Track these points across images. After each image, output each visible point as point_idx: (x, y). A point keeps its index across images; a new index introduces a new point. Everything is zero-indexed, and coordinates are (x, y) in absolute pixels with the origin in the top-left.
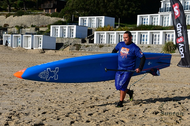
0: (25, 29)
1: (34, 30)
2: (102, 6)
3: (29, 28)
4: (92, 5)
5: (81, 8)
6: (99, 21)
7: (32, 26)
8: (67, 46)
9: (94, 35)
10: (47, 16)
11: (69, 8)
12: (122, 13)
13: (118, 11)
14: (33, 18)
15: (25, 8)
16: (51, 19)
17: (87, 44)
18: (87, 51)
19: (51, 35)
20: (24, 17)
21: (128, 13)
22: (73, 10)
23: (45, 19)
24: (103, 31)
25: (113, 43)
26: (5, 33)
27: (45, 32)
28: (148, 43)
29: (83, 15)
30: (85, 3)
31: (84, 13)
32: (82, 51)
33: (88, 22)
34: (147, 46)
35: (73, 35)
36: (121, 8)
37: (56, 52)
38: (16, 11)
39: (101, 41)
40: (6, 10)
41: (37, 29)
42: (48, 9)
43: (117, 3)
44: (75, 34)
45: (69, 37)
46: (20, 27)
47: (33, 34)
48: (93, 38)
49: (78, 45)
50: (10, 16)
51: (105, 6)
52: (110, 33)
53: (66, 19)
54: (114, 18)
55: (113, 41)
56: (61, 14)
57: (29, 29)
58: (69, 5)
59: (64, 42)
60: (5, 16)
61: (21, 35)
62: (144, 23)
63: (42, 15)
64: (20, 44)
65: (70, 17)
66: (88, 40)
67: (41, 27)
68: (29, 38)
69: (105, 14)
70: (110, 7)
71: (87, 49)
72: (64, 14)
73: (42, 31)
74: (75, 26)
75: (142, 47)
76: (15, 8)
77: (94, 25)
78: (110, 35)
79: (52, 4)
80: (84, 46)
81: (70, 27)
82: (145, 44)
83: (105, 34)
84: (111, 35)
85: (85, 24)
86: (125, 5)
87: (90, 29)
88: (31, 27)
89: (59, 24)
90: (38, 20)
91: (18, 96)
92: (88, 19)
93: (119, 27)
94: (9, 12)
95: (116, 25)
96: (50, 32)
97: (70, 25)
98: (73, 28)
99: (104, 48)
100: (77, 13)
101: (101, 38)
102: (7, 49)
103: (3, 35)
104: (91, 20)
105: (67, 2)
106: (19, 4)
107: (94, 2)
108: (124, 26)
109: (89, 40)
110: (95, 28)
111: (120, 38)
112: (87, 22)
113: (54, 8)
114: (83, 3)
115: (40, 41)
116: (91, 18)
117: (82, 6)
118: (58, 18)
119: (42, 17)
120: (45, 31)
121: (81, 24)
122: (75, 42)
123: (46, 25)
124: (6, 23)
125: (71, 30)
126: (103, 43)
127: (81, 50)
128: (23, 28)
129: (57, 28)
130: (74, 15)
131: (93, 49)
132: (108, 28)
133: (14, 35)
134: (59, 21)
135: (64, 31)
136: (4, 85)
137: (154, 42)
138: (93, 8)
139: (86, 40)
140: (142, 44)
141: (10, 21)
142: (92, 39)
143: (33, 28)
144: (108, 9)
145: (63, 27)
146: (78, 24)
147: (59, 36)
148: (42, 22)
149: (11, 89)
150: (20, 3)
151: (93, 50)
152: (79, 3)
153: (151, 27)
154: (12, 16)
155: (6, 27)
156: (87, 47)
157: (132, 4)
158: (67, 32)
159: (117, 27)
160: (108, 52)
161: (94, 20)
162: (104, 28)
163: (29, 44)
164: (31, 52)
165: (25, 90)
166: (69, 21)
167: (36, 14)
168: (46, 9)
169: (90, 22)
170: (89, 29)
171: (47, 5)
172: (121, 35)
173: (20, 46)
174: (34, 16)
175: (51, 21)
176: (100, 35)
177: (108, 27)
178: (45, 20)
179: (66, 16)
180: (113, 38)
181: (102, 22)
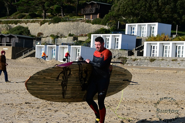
0: (61, 38)
1: (72, 39)
2: (156, 10)
3: (66, 37)
4: (142, 8)
5: (129, 12)
6: (151, 29)
7: (70, 35)
9: (143, 45)
10: (88, 23)
11: (114, 13)
12: (181, 19)
13: (176, 16)
14: (72, 25)
15: (62, 14)
16: (92, 27)
17: (135, 56)
18: (134, 65)
19: (91, 46)
20: (61, 24)
22: (119, 16)
23: (85, 26)
24: (156, 41)
25: (168, 56)
26: (39, 43)
27: (84, 43)
29: (131, 22)
30: (134, 7)
31: (132, 19)
32: (128, 65)
33: (137, 31)
35: (117, 46)
36: (180, 13)
38: (52, 17)
39: (152, 54)
40: (41, 17)
41: (75, 38)
42: (89, 14)
43: (175, 6)
44: (120, 45)
45: (113, 48)
46: (56, 36)
47: (70, 44)
48: (143, 50)
49: (123, 58)
50: (45, 23)
51: (159, 10)
52: (164, 44)
53: (110, 27)
54: (171, 25)
55: (168, 54)
56: (104, 21)
57: (66, 39)
58: (114, 10)
60: (39, 23)
61: (57, 45)
63: (82, 22)
64: (54, 56)
65: (115, 24)
66: (136, 53)
67: (80, 36)
68: (65, 49)
69: (159, 20)
70: (166, 11)
71: (134, 63)
72: (108, 20)
73: (81, 41)
74: (121, 35)
76: (52, 14)
77: (145, 34)
78: (164, 46)
79: (94, 8)
80: (131, 60)
81: (115, 36)
83: (158, 45)
84: (165, 46)
85: (133, 32)
87: (139, 38)
88: (69, 36)
89: (102, 32)
90: (77, 28)
92: (137, 26)
93: (177, 36)
94: (44, 18)
95: (172, 34)
96: (90, 42)
97: (115, 34)
98: (118, 38)
99: (155, 62)
100: (124, 19)
101: (152, 50)
102: (39, 62)
103: (36, 46)
104: (141, 27)
105: (112, 6)
106: (55, 9)
107: (146, 5)
108: (183, 35)
109: (138, 52)
110: (145, 38)
111: (178, 50)
113: (96, 13)
114: (131, 7)
115: (78, 53)
116: (140, 25)
117: (130, 10)
118: (101, 26)
119: (81, 24)
120: (84, 40)
121: (128, 32)
122: (120, 54)
123: (87, 33)
124: (40, 32)
125: (116, 40)
128: (59, 37)
130: (120, 22)
131: (142, 63)
132: (162, 38)
133: (48, 46)
134: (101, 29)
135: (107, 41)
136: (26, 103)
138: (143, 13)
139: (134, 52)
141: (45, 29)
142: (141, 51)
143: (70, 37)
144: (163, 14)
145: (105, 36)
146: (125, 33)
148: (81, 31)
149: (32, 108)
150: (57, 7)
151: (142, 65)
152: (126, 8)
154: (47, 23)
155: (40, 36)
156: (134, 61)
158: (110, 42)
159: (174, 36)
160: (161, 67)
161: (145, 27)
162: (157, 37)
165: (48, 109)
166: (113, 29)
167: (74, 21)
168: (86, 15)
169: (139, 30)
170: (138, 38)
171: (88, 10)
172: (179, 47)
173: (54, 59)
174: (72, 24)
175: (93, 29)
176: (151, 46)
177: (163, 36)
178: (85, 28)
179: (111, 23)
180: (168, 50)
181: (154, 30)
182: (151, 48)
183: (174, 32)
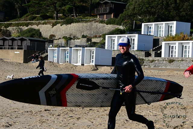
0: (74, 40)
1: (85, 41)
2: (173, 7)
3: (79, 39)
4: (159, 7)
5: (145, 11)
6: (169, 28)
7: (83, 37)
9: (161, 46)
10: (102, 23)
11: (129, 12)
14: (85, 26)
15: (74, 14)
16: (106, 27)
17: (152, 57)
18: (152, 67)
19: (106, 48)
20: (74, 25)
22: (134, 15)
23: (98, 27)
24: (175, 41)
25: (187, 57)
26: (51, 46)
27: (98, 44)
29: (147, 21)
30: (150, 5)
31: (149, 18)
32: (146, 67)
35: (133, 47)
38: (65, 18)
39: (171, 54)
40: (52, 18)
41: (89, 40)
42: (103, 14)
44: (137, 46)
46: (68, 38)
47: (84, 46)
48: (160, 51)
49: (140, 59)
50: (57, 25)
51: (177, 8)
52: (183, 44)
53: (125, 27)
55: (187, 54)
56: (119, 21)
58: (129, 9)
60: (51, 24)
61: (70, 47)
63: (95, 22)
64: (67, 59)
65: (131, 24)
66: (153, 54)
67: (94, 37)
68: (79, 52)
69: (177, 18)
70: (184, 9)
71: (152, 65)
72: (123, 20)
73: (95, 42)
74: (137, 35)
76: (63, 15)
77: (163, 33)
78: (183, 46)
79: (108, 8)
80: (149, 61)
81: (131, 36)
83: (177, 45)
85: (150, 32)
87: (156, 38)
89: (116, 33)
90: (91, 29)
91: (61, 125)
92: (153, 25)
94: (56, 20)
95: (192, 33)
96: (105, 43)
97: (131, 34)
98: (134, 38)
99: (175, 63)
100: (140, 18)
101: (171, 50)
102: (53, 65)
103: (49, 48)
104: (158, 26)
105: (127, 5)
106: (68, 10)
107: (163, 3)
109: (155, 53)
110: (163, 37)
112: (153, 30)
113: (110, 13)
114: (147, 6)
115: (92, 55)
116: (157, 24)
117: (146, 8)
118: (116, 26)
119: (95, 24)
120: (98, 42)
121: (144, 32)
123: (101, 34)
124: (52, 34)
125: (132, 41)
126: (174, 57)
127: (145, 65)
128: (72, 39)
129: (113, 39)
130: (136, 21)
131: (160, 65)
132: (181, 37)
133: (60, 48)
134: (116, 29)
136: (45, 110)
138: (160, 11)
139: (151, 53)
141: (57, 31)
142: (159, 52)
143: (84, 39)
144: (181, 12)
145: (120, 36)
146: (141, 33)
147: (116, 49)
148: (95, 31)
149: (53, 115)
150: (69, 8)
151: (160, 66)
152: (142, 6)
154: (59, 25)
155: (52, 38)
156: (152, 62)
160: (181, 68)
161: (162, 26)
162: (175, 37)
163: (78, 59)
164: (81, 69)
165: (70, 117)
166: (129, 29)
167: (87, 22)
168: (100, 15)
169: (156, 30)
170: (155, 38)
171: (102, 9)
173: (67, 62)
174: (85, 24)
175: (107, 29)
176: (170, 46)
177: (181, 36)
178: (98, 28)
179: (126, 22)
180: (188, 50)
181: (172, 29)
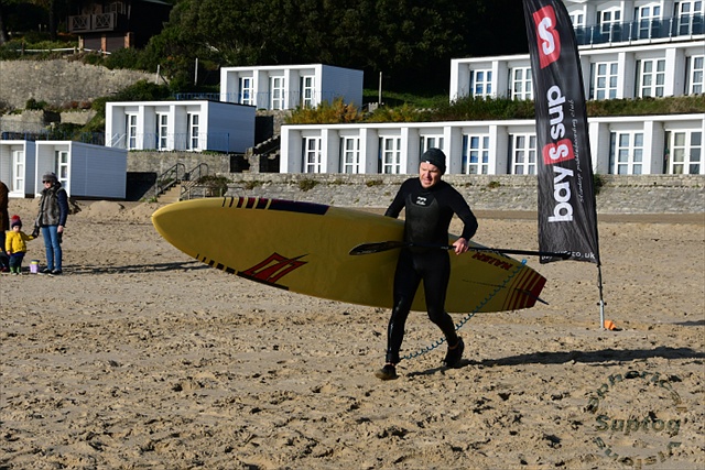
1: (38, 120)
2: (314, 23)
3: (17, 112)
4: (272, 18)
5: (229, 31)
6: (301, 83)
7: (32, 105)
8: (171, 186)
9: (279, 137)
10: (92, 63)
11: (181, 31)
12: (393, 52)
13: (375, 42)
14: (36, 72)
16: (107, 77)
17: (254, 173)
19: (108, 142)
21: (414, 50)
22: (197, 41)
23: (82, 75)
24: (317, 123)
25: (354, 172)
27: (83, 130)
28: (491, 171)
29: (236, 62)
30: (243, 11)
31: (241, 53)
33: (256, 91)
34: (488, 182)
35: (195, 141)
36: (388, 33)
37: (123, 207)
39: (307, 164)
41: (51, 116)
42: (98, 35)
43: (373, 13)
44: (206, 138)
47: (34, 135)
48: (277, 153)
49: (215, 178)
51: (324, 25)
52: (341, 132)
53: (169, 77)
54: (361, 73)
55: (354, 164)
56: (148, 57)
57: (18, 117)
58: (178, 21)
59: (162, 168)
62: (479, 89)
63: (71, 60)
65: (186, 69)
66: (255, 161)
67: (67, 108)
68: (15, 154)
69: (327, 55)
70: (344, 28)
72: (161, 55)
73: (72, 124)
74: (204, 104)
75: (468, 185)
77: (283, 101)
78: (342, 139)
79: (112, 15)
80: (241, 185)
81: (185, 107)
82: (479, 172)
83: (324, 136)
84: (346, 138)
85: (246, 96)
86: (404, 18)
87: (264, 114)
88: (28, 108)
89: (141, 95)
90: (56, 82)
92: (256, 74)
93: (380, 106)
95: (367, 100)
96: (104, 127)
97: (186, 100)
98: (195, 113)
99: (318, 189)
100: (214, 52)
101: (307, 151)
104: (270, 79)
105: (171, 7)
107: (282, 7)
108: (400, 103)
109: (261, 159)
110: (283, 113)
111: (384, 151)
112: (254, 88)
113: (118, 33)
114: (235, 13)
115: (60, 164)
116: (267, 71)
117: (233, 22)
118: (138, 73)
119: (70, 67)
120: (83, 123)
121: (228, 94)
122: (204, 167)
123: (90, 99)
125: (188, 122)
126: (316, 171)
129: (131, 114)
130: (202, 61)
132: (335, 112)
134: (138, 83)
135: (160, 126)
137: (514, 164)
138: (275, 33)
139: (250, 161)
140: (468, 173)
142: (272, 156)
143: (33, 113)
144: (337, 37)
145: (154, 107)
146: (219, 97)
147: (139, 146)
148: (71, 89)
152: (220, 14)
153: (505, 107)
156: (252, 188)
157: (432, 16)
158: (171, 126)
159: (373, 107)
160: (335, 205)
161: (281, 78)
162: (320, 111)
163: (15, 178)
164: (22, 211)
166: (180, 84)
167: (45, 58)
168: (86, 36)
169: (265, 90)
170: (260, 114)
171: (91, 19)
172: (387, 140)
174: (37, 66)
175: (110, 84)
176: (305, 140)
177: (338, 108)
178: (82, 81)
179: (171, 64)
180: (355, 151)
181: (312, 88)
182: (304, 146)
183: (373, 93)
